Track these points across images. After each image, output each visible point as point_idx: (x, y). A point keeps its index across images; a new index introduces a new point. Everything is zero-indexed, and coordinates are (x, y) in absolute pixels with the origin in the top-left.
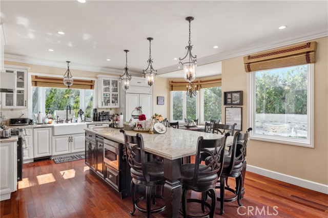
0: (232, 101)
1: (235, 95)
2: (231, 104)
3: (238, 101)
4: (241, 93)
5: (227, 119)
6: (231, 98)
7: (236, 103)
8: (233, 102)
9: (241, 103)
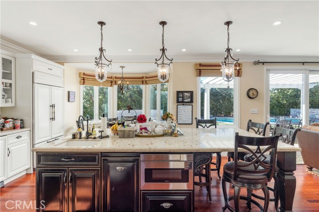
0: (183, 99)
1: (186, 94)
2: (183, 102)
3: (189, 100)
4: (192, 93)
5: (178, 116)
6: (183, 97)
7: (187, 101)
8: (185, 101)
9: (192, 101)
